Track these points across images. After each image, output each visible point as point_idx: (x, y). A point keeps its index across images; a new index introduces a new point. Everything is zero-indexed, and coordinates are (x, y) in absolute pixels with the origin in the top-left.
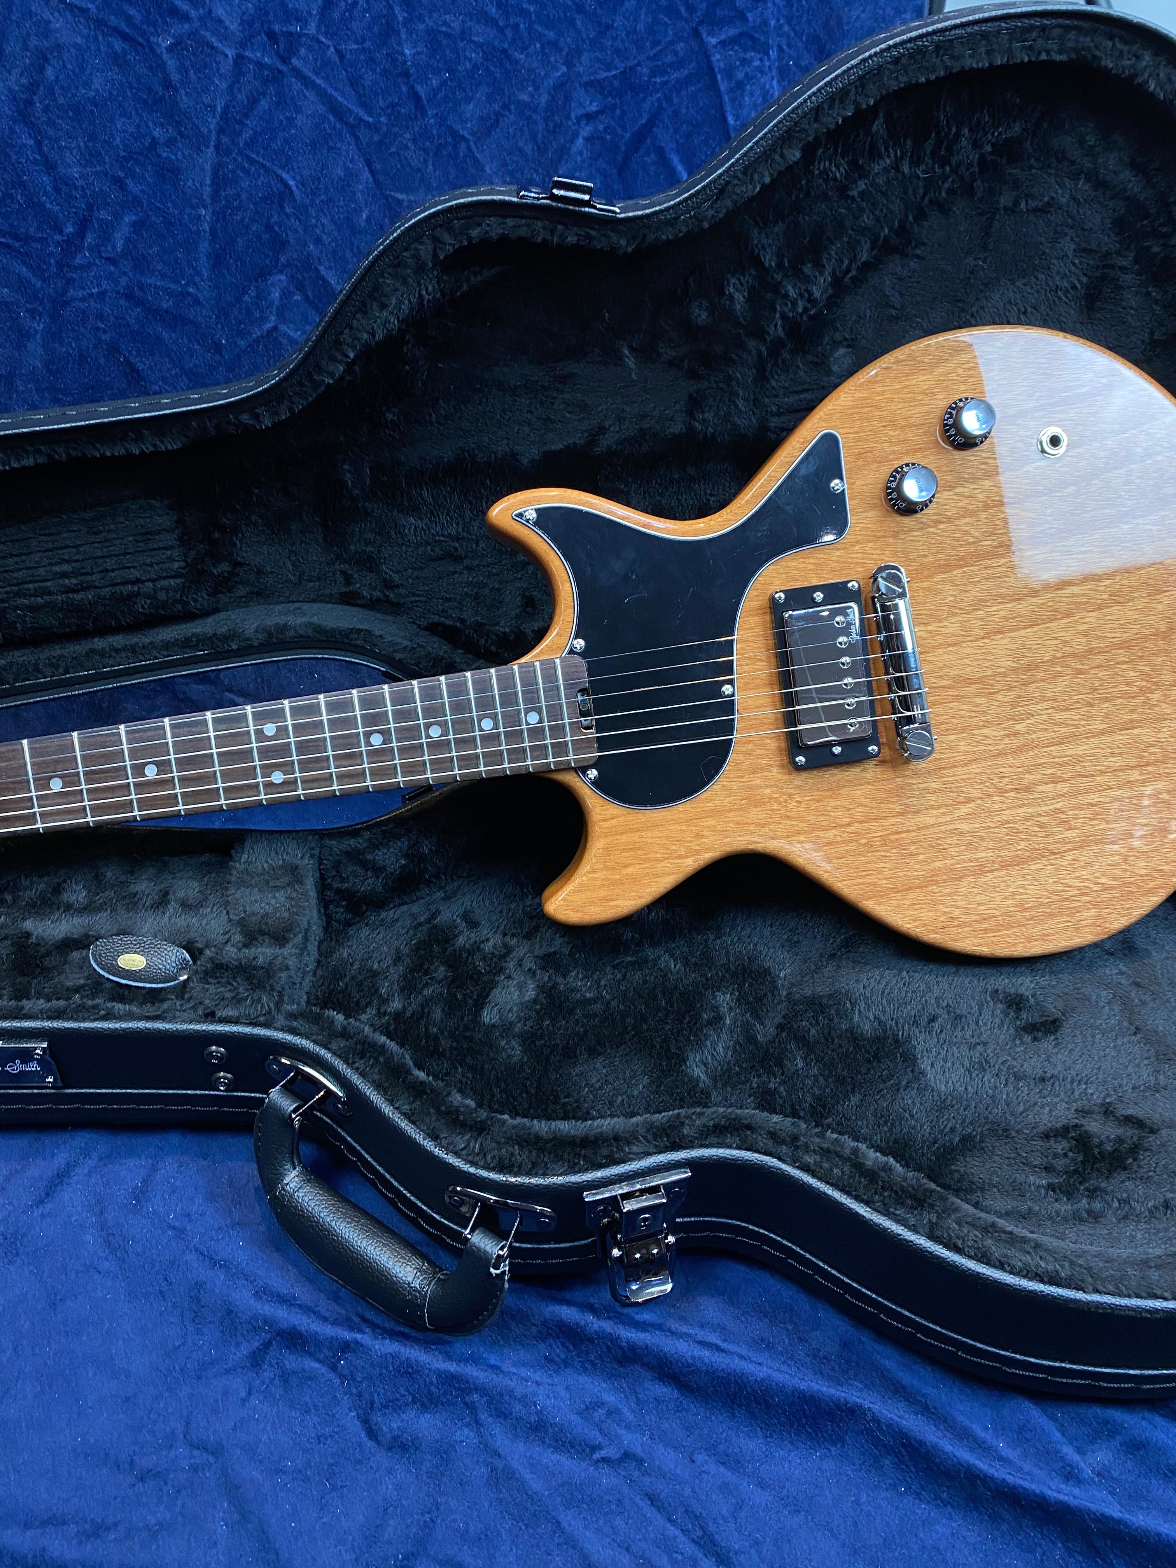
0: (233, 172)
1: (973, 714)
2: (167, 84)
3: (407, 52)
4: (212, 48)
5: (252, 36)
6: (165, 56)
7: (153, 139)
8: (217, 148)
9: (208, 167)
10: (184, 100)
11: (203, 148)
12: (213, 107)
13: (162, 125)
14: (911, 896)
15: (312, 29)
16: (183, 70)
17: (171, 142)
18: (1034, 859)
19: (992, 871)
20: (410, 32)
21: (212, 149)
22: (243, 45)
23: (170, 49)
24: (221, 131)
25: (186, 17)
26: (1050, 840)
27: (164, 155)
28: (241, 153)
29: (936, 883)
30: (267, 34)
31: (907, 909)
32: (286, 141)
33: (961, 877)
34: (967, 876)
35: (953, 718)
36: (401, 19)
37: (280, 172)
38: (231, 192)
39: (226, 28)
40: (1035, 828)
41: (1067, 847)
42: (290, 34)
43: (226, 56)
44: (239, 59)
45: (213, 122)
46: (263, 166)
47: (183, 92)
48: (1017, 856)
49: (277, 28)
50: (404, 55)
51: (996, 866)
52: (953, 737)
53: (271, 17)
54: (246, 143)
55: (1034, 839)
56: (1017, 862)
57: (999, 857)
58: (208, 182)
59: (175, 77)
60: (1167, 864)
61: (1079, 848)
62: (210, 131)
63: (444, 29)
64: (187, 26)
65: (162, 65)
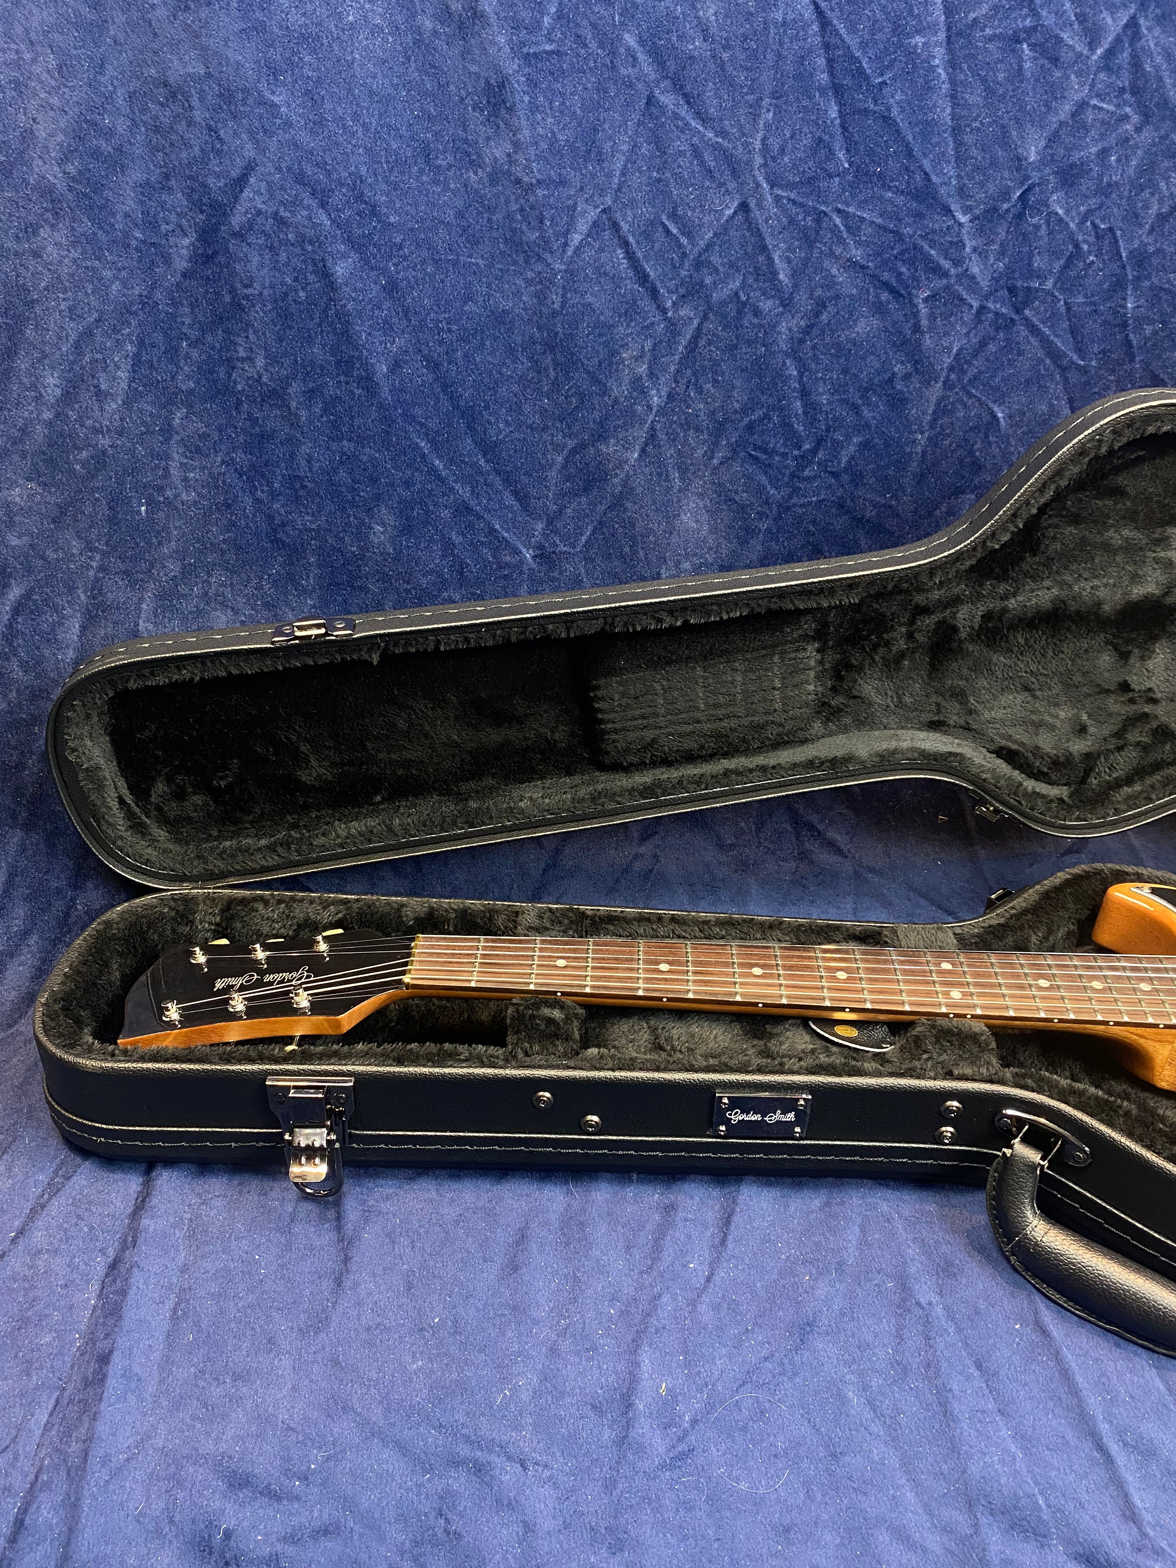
0: (953, 404)
2: (917, 329)
3: (1129, 305)
4: (962, 300)
5: (996, 291)
6: (921, 306)
7: (894, 374)
8: (945, 383)
9: (933, 399)
10: (928, 341)
11: (933, 383)
12: (949, 349)
13: (903, 363)
15: (1049, 285)
16: (932, 317)
17: (907, 377)
20: (1135, 289)
21: (940, 384)
22: (987, 297)
23: (926, 300)
24: (951, 369)
25: (946, 274)
27: (899, 387)
28: (963, 388)
30: (1009, 289)
32: (1003, 380)
36: (1130, 277)
37: (991, 405)
38: (946, 420)
39: (977, 283)
42: (1029, 289)
43: (972, 307)
44: (982, 309)
45: (948, 361)
46: (979, 400)
47: (927, 336)
49: (1019, 284)
50: (1125, 307)
53: (1017, 275)
54: (970, 380)
58: (930, 412)
59: (924, 323)
62: (942, 369)
63: (1167, 286)
64: (945, 281)
65: (916, 314)
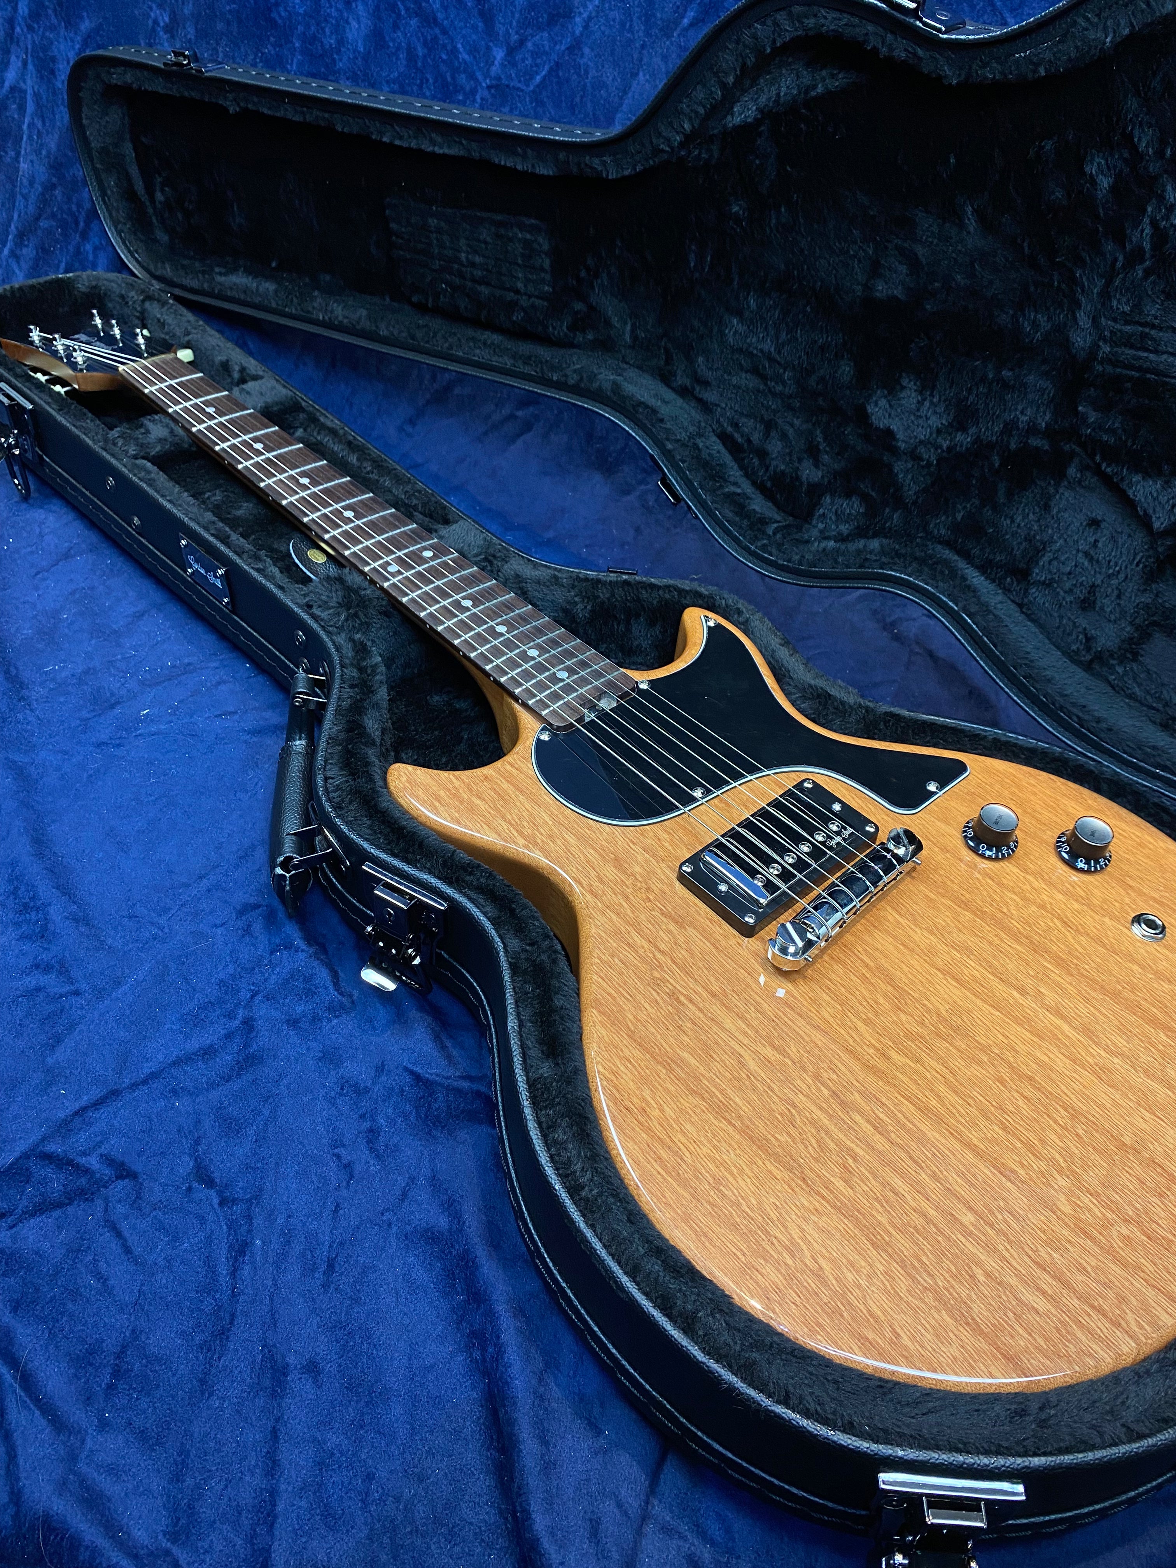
1: (865, 1003)
14: (637, 1053)
18: (780, 1162)
19: (730, 1123)
26: (816, 1166)
29: (671, 1070)
31: (619, 1057)
33: (696, 1093)
34: (703, 1099)
35: (844, 987)
40: (813, 1141)
41: (824, 1192)
48: (767, 1140)
51: (738, 1124)
52: (828, 998)
55: (801, 1147)
56: (762, 1144)
57: (750, 1120)
60: (913, 1338)
61: (834, 1207)
